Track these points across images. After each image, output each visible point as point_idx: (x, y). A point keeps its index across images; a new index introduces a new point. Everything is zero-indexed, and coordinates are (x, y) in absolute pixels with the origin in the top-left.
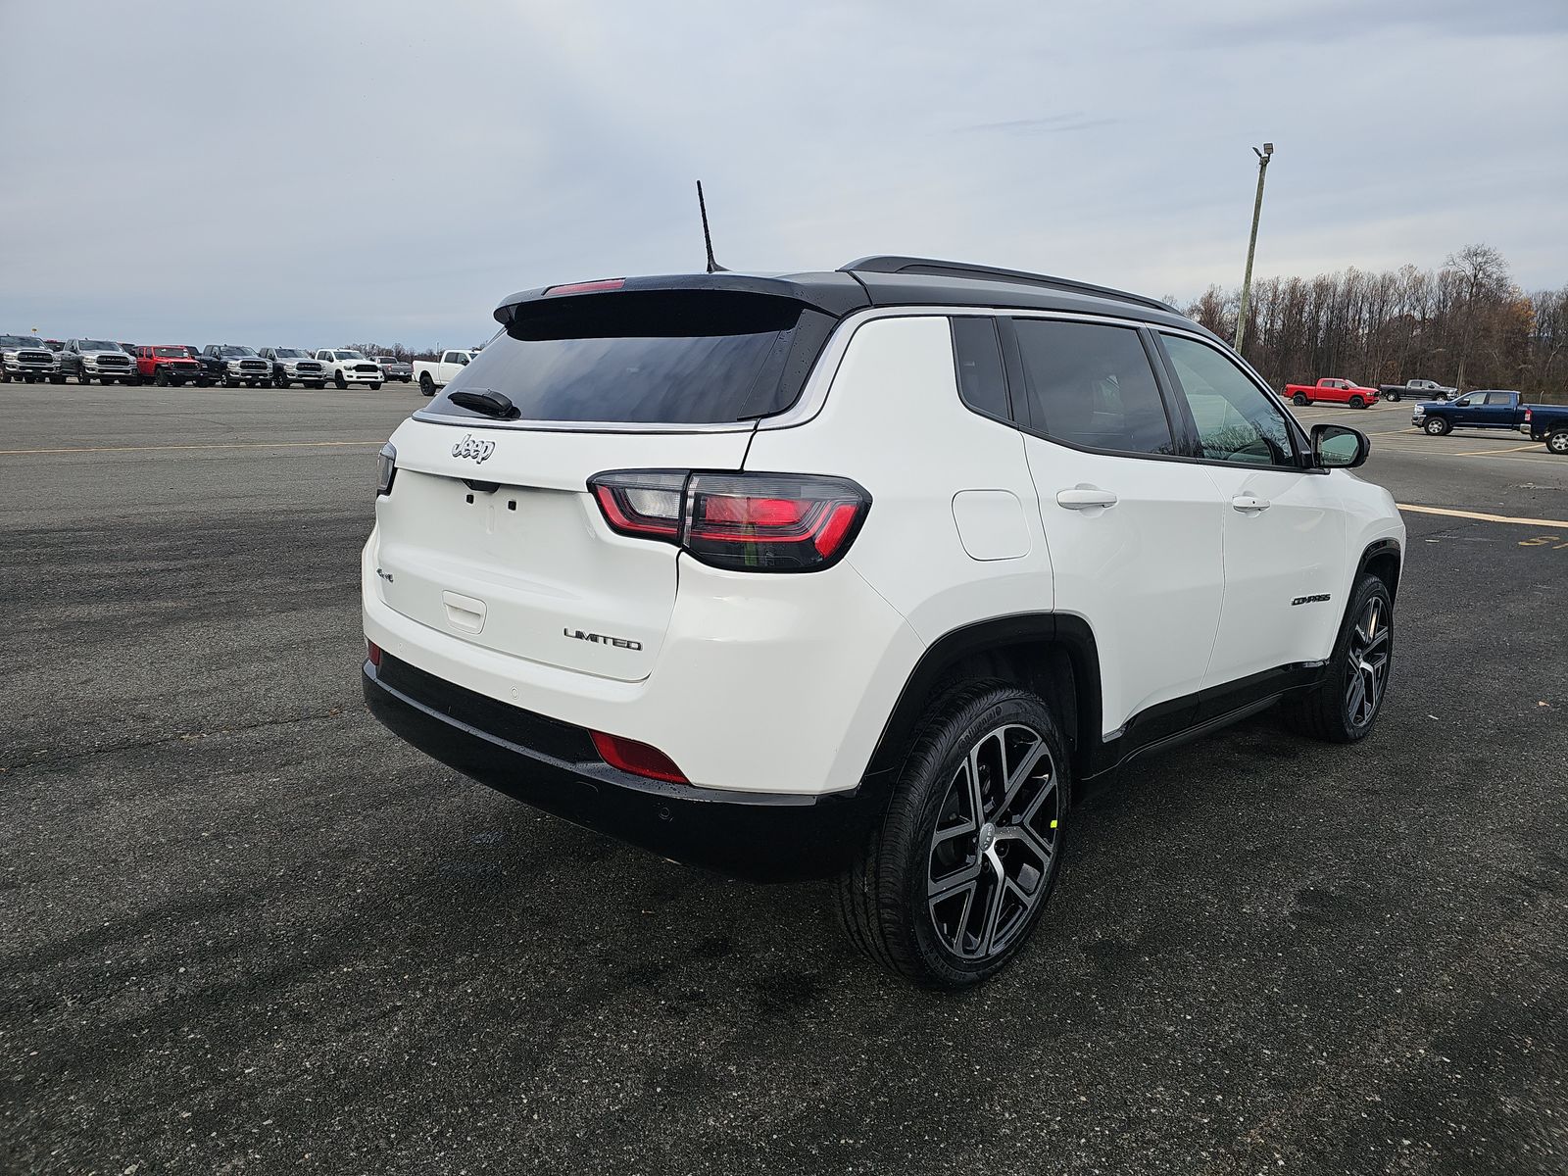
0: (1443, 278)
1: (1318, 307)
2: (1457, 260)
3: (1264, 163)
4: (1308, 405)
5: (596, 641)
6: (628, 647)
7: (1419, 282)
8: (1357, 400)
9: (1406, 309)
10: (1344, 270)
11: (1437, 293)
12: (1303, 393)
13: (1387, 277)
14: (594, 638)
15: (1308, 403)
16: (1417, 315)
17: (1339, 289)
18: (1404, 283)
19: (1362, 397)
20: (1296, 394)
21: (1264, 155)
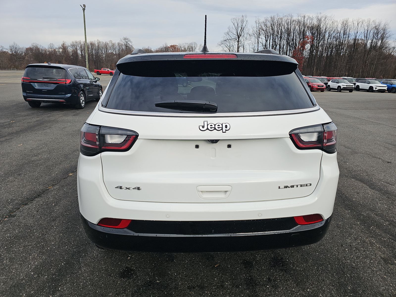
0: (119, 44)
1: (92, 49)
2: (122, 40)
3: (84, 10)
4: (100, 75)
5: (294, 187)
6: (307, 186)
7: (113, 45)
8: (111, 74)
9: (112, 51)
10: (96, 40)
11: (118, 48)
12: (99, 72)
13: (106, 43)
14: (292, 187)
15: (100, 74)
16: (114, 53)
17: (96, 45)
18: (110, 45)
19: (112, 73)
20: (97, 72)
21: (83, 7)
